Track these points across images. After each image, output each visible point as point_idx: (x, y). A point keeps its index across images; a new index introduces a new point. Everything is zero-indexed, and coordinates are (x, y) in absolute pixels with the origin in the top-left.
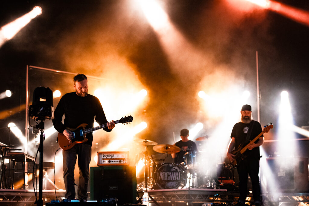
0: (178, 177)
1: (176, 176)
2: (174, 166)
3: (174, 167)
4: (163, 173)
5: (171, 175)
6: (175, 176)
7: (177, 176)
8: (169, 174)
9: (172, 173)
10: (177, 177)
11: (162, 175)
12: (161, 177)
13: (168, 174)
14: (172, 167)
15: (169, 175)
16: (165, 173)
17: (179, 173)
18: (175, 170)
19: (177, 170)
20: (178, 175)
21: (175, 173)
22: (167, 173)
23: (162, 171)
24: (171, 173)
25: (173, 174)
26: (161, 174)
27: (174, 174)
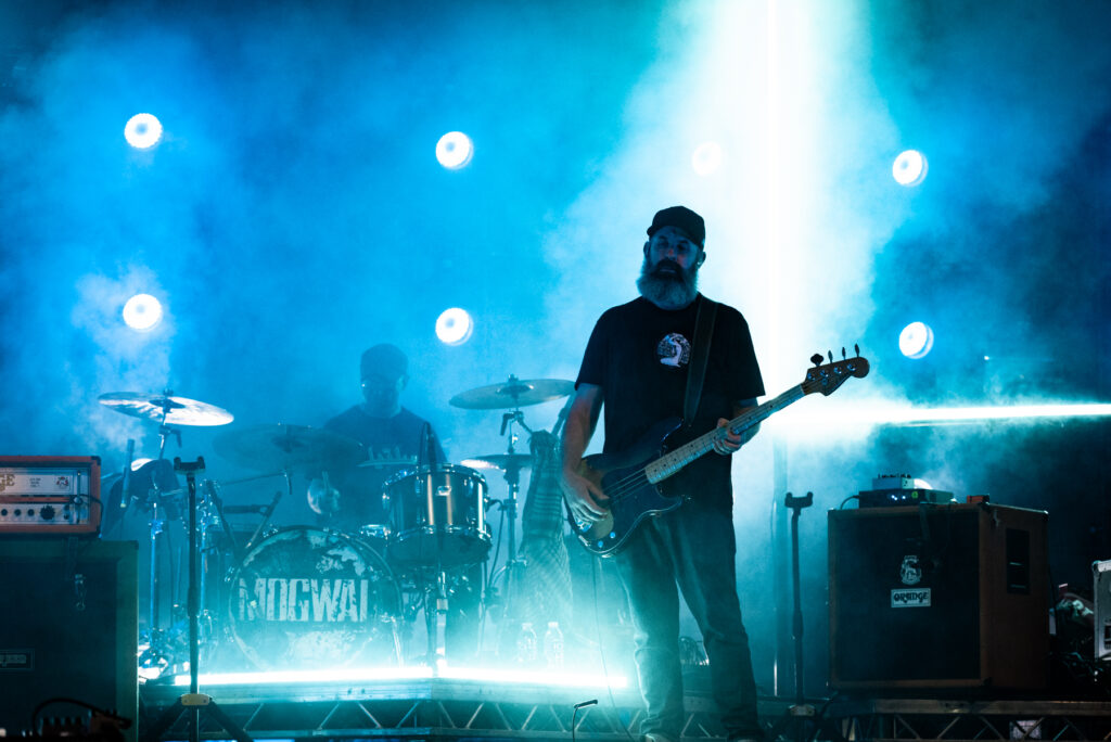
0: (358, 603)
1: (344, 600)
2: (333, 546)
3: (331, 552)
4: (272, 582)
5: (315, 596)
6: (339, 600)
7: (352, 599)
8: (305, 588)
9: (320, 585)
10: (348, 607)
11: (267, 591)
12: (262, 604)
13: (299, 585)
14: (322, 551)
15: (308, 596)
16: (283, 581)
17: (364, 584)
18: (337, 565)
19: (350, 563)
20: (357, 596)
21: (338, 582)
22: (294, 582)
23: (267, 570)
24: (314, 583)
25: (326, 589)
26: (263, 590)
27: (332, 587)
